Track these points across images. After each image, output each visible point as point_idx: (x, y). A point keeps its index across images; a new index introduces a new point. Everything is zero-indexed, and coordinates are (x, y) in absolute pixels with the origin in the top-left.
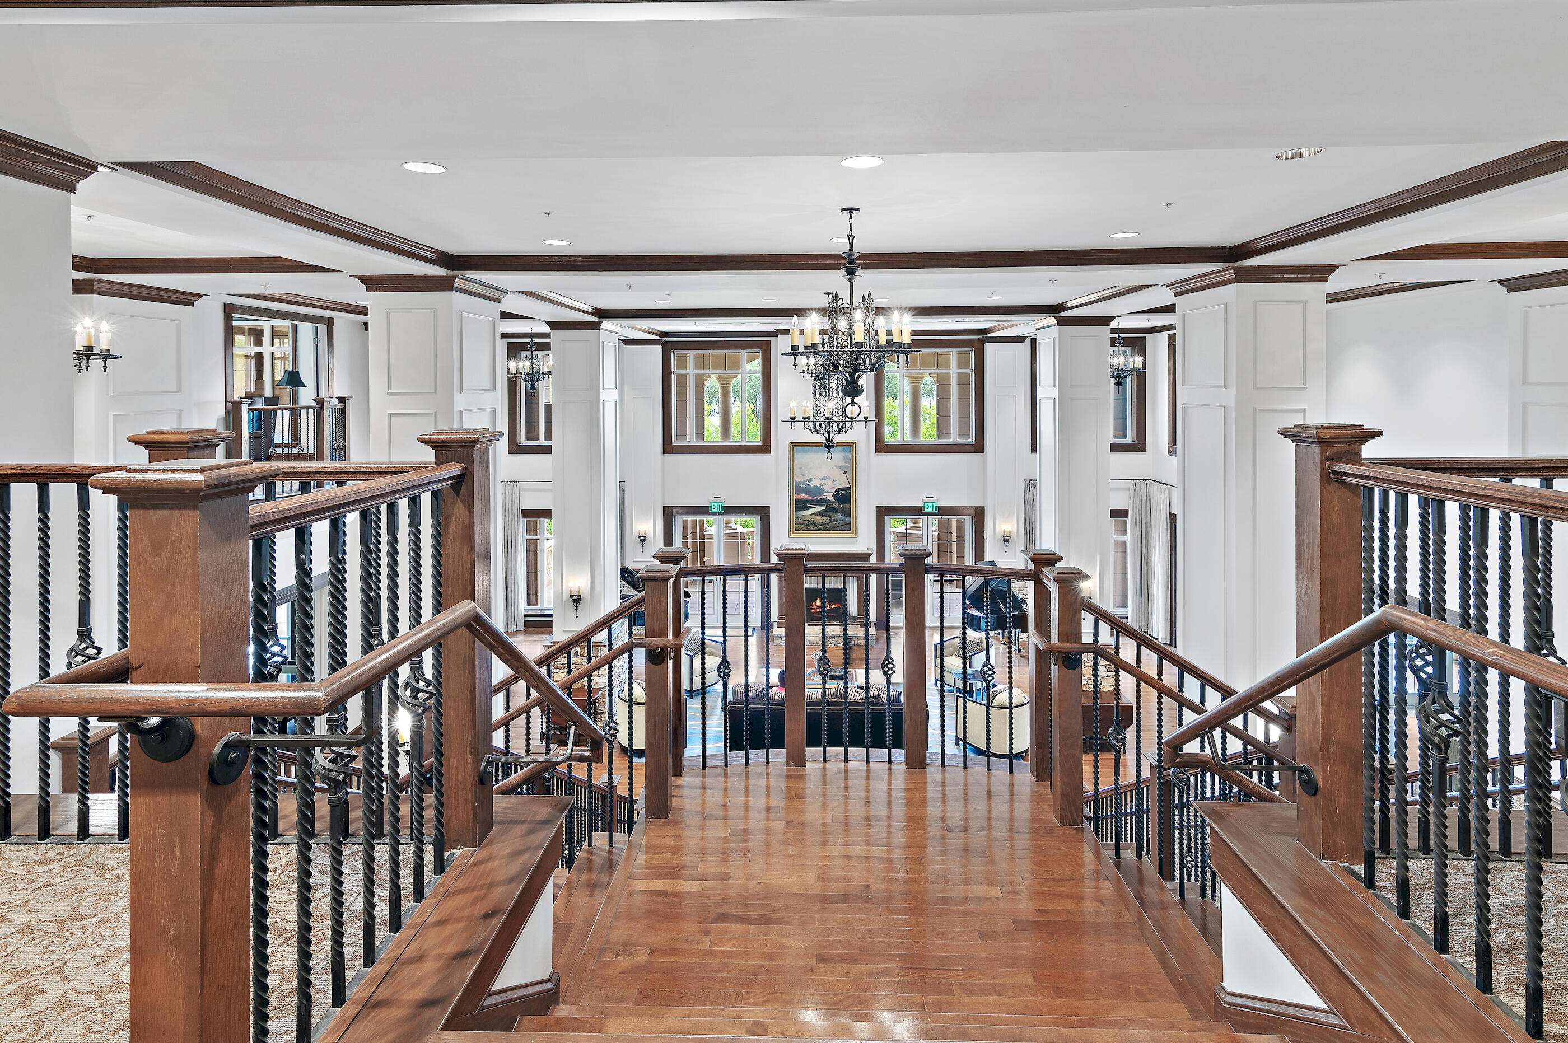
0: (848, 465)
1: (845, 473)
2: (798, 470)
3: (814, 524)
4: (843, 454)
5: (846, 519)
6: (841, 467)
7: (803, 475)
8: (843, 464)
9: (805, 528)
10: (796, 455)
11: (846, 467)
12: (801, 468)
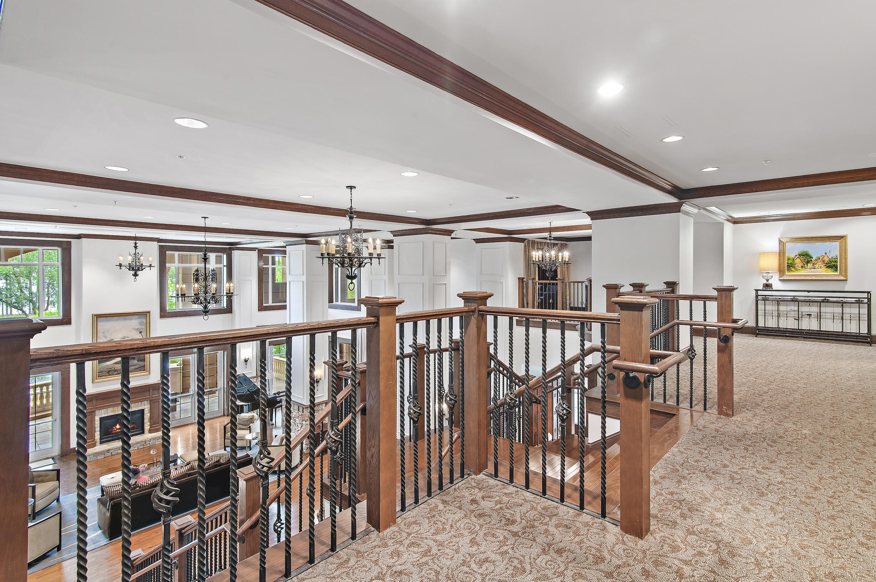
0: (143, 327)
1: (141, 332)
2: (101, 334)
3: (115, 370)
4: (139, 320)
5: (142, 363)
6: (137, 329)
7: (106, 337)
8: (139, 327)
9: (107, 374)
10: (99, 324)
11: (141, 329)
12: (103, 333)
